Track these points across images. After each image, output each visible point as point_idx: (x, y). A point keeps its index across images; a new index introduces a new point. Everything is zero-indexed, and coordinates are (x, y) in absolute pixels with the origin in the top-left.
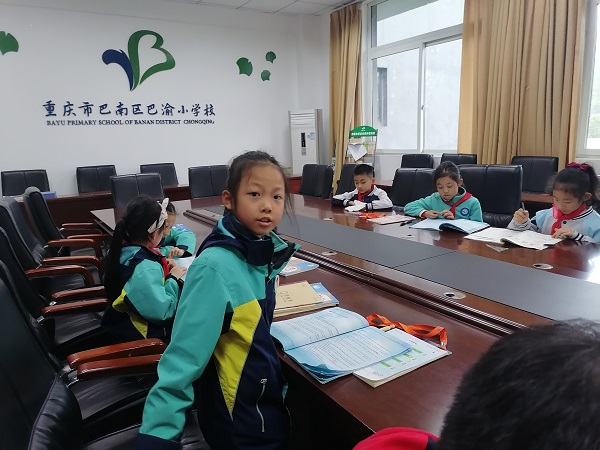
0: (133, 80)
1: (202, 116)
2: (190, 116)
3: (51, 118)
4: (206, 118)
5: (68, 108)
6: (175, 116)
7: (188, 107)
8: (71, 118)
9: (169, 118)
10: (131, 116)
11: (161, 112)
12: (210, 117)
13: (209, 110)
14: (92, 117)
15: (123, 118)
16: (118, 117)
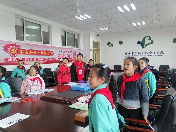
0: (143, 47)
2: (156, 54)
3: (126, 55)
4: (161, 54)
5: (129, 53)
6: (152, 54)
7: (156, 52)
11: (148, 53)
12: (162, 54)
13: (162, 53)
14: (133, 55)
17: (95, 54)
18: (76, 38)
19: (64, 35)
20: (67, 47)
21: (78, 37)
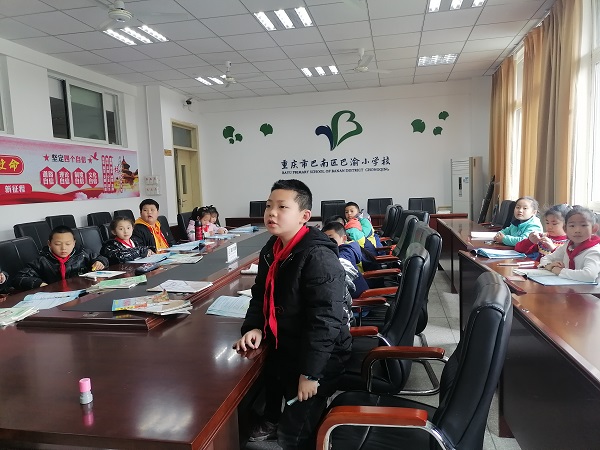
0: (333, 143)
1: (380, 165)
2: (371, 165)
3: (285, 170)
4: (383, 166)
5: (294, 164)
6: (360, 166)
7: (370, 160)
8: (295, 169)
9: (355, 167)
10: (330, 167)
11: (349, 164)
12: (386, 166)
13: (386, 161)
14: (306, 169)
15: (325, 169)
16: (322, 168)
17: (183, 167)
18: (108, 107)
19: (58, 96)
20: (75, 140)
21: (115, 104)
